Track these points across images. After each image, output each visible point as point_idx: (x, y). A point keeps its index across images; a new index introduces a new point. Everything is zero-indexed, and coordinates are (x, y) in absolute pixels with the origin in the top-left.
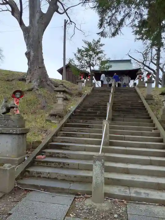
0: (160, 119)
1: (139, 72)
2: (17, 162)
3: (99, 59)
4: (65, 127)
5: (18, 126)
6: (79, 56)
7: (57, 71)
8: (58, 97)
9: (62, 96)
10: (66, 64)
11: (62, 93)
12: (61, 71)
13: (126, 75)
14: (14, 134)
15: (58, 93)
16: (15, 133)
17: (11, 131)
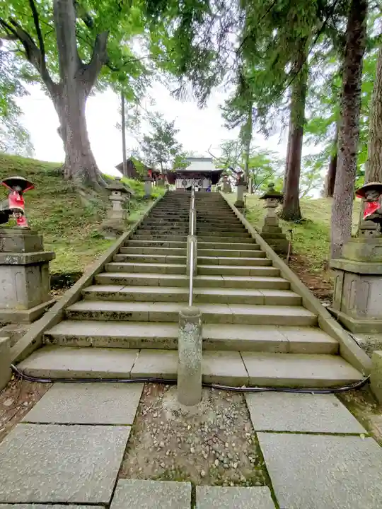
0: (261, 232)
1: (223, 173)
2: (28, 319)
3: (173, 152)
4: (125, 246)
5: (24, 250)
6: (145, 145)
7: (116, 167)
8: (113, 200)
9: (121, 198)
10: (127, 158)
11: (119, 193)
12: (120, 168)
13: (207, 177)
14: (15, 265)
15: (114, 193)
16: (16, 263)
17: (7, 259)
